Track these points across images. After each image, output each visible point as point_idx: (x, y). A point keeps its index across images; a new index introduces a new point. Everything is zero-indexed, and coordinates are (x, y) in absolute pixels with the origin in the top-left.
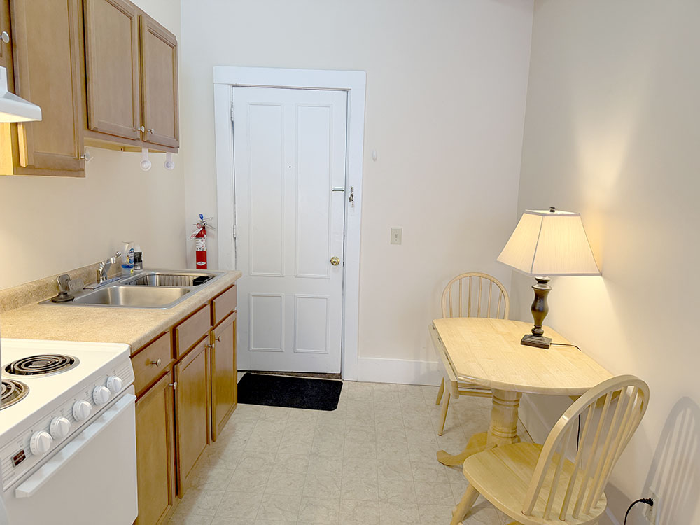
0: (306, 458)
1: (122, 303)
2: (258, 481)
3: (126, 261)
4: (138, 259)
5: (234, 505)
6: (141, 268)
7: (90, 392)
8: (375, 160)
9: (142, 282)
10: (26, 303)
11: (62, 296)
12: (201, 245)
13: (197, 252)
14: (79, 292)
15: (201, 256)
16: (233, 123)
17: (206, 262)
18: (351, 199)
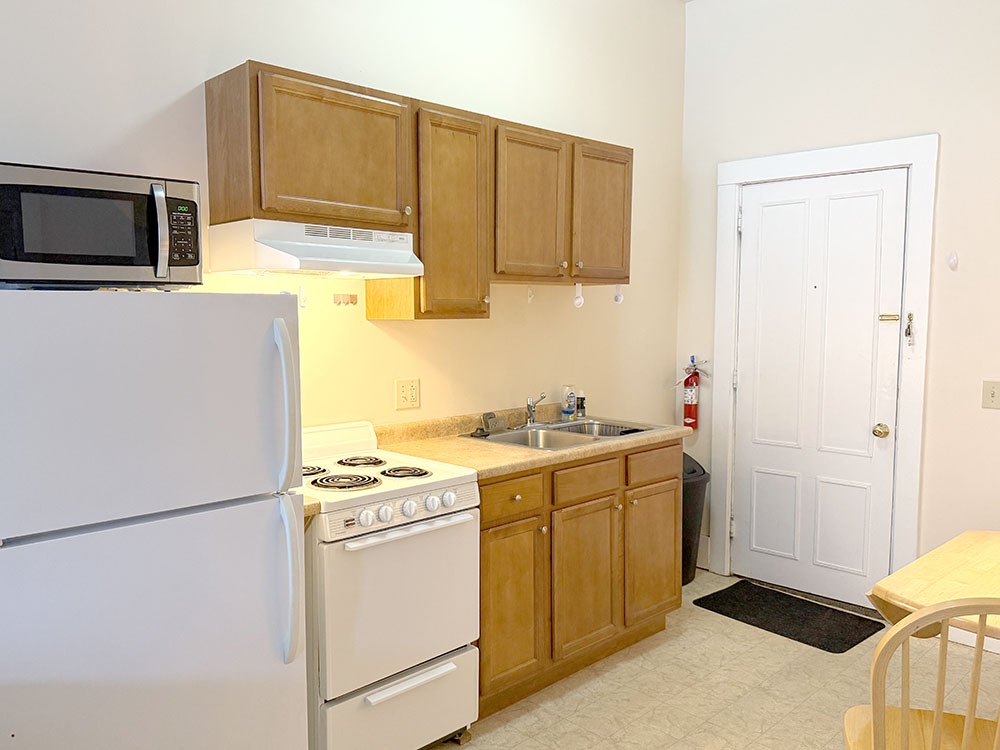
0: (747, 688)
1: (541, 446)
2: (668, 689)
3: (565, 406)
4: (581, 404)
5: (623, 700)
6: (584, 415)
7: (424, 498)
8: (954, 268)
9: (580, 430)
10: (448, 434)
11: (479, 431)
12: (690, 395)
13: (686, 405)
14: (500, 431)
15: (691, 411)
16: (740, 233)
17: (696, 418)
18: (908, 333)
